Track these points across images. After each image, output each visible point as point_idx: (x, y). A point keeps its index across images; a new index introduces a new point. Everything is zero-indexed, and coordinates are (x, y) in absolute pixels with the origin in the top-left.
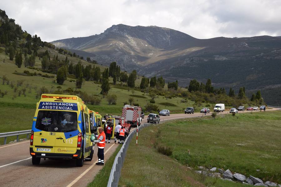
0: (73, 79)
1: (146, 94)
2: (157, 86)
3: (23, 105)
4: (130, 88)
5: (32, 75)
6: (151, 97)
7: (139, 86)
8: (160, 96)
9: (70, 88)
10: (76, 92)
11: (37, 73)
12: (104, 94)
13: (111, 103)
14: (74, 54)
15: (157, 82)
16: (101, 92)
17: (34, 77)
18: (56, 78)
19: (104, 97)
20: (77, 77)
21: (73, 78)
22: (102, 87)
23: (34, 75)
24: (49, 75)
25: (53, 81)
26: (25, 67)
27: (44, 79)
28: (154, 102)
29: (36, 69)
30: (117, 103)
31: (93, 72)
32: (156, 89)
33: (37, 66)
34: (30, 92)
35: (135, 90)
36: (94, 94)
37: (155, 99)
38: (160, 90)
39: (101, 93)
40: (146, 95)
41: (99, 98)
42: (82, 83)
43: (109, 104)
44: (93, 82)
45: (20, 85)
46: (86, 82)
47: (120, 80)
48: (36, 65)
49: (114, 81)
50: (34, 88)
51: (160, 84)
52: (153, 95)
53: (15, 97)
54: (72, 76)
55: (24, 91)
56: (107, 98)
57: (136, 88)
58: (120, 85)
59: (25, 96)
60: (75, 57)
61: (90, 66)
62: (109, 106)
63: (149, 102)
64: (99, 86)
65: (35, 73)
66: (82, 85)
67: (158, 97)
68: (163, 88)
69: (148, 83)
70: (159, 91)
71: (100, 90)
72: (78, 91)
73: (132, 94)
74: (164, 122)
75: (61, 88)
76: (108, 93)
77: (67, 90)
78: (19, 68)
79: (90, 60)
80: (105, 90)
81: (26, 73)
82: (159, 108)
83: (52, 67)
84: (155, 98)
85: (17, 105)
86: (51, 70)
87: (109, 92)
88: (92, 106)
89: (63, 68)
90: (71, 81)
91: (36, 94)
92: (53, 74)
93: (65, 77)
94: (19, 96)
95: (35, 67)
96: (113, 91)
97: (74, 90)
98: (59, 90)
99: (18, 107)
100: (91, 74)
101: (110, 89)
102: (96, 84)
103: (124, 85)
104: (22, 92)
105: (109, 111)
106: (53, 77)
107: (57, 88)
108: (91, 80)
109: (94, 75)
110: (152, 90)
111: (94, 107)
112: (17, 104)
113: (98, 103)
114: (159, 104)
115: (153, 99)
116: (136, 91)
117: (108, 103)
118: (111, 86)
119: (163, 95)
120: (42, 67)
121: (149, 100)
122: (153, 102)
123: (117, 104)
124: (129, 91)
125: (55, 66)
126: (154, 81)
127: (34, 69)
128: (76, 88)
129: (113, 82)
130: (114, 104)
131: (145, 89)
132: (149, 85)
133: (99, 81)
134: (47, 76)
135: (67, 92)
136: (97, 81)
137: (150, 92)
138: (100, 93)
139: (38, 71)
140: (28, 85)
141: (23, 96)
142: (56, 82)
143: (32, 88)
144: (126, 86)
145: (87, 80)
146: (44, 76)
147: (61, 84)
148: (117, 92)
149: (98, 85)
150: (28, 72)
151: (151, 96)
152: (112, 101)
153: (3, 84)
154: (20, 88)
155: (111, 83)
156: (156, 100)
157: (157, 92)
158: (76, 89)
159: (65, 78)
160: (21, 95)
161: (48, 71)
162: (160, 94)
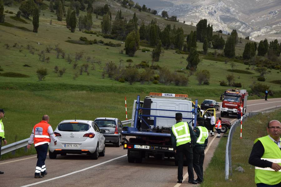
0: (146, 48)
1: (251, 67)
2: (268, 54)
3: (89, 87)
4: (229, 59)
5: (91, 43)
6: (260, 72)
7: (242, 56)
8: (273, 70)
9: (144, 62)
10: (154, 67)
11: (98, 41)
12: (192, 70)
13: (203, 83)
14: (144, 6)
15: (269, 48)
16: (187, 66)
17: (94, 46)
18: (124, 48)
19: (191, 74)
20: (152, 45)
21: (146, 46)
22: (188, 59)
23: (94, 43)
24: (114, 42)
25: (120, 51)
26: (80, 30)
27: (107, 48)
28: (263, 80)
29: (95, 33)
30: (210, 82)
31: (174, 35)
32: (267, 59)
33: (95, 28)
34: (93, 69)
35: (235, 61)
36: (177, 70)
37: (264, 75)
38: (274, 60)
39: (187, 68)
40: (252, 69)
41: (186, 76)
42: (161, 55)
43: (200, 84)
44: (175, 51)
45: (79, 59)
46: (165, 51)
47: (212, 46)
48: (93, 28)
49: (205, 48)
50: (97, 63)
51: (274, 50)
52: (262, 70)
53: (76, 76)
54: (144, 42)
55: (86, 66)
56: (196, 76)
57: (236, 58)
58: (213, 54)
59: (88, 74)
60: (145, 11)
61: (169, 26)
62: (199, 88)
63: (256, 79)
64: (183, 58)
65: (95, 40)
66: (160, 57)
67: (270, 72)
68: (279, 56)
69: (255, 50)
70: (271, 62)
71: (185, 63)
72: (156, 65)
73: (231, 68)
74: (277, 109)
75: (132, 62)
76: (196, 68)
77: (140, 64)
78: (72, 33)
79: (167, 16)
80: (193, 63)
81: (83, 40)
82: (270, 89)
83: (117, 31)
84: (265, 73)
85: (82, 88)
86: (115, 35)
87: (198, 66)
88: (177, 87)
89: (134, 33)
90: (144, 51)
91: (102, 70)
92: (119, 40)
93: (137, 45)
94: (81, 74)
95: (93, 30)
96: (204, 64)
97: (150, 64)
98: (129, 65)
99: (83, 90)
100: (171, 39)
101: (199, 62)
102: (179, 54)
103: (219, 55)
104: (84, 69)
105: (199, 94)
106: (119, 45)
107: (128, 61)
108: (172, 49)
109: (175, 41)
110: (261, 61)
111: (180, 89)
112: (81, 86)
113: (185, 82)
114: (271, 82)
115: (262, 74)
116: (236, 64)
117: (197, 82)
118: (201, 57)
119: (278, 69)
120: (103, 30)
121: (257, 77)
122: (261, 79)
123: (210, 85)
124: (226, 64)
125: (120, 29)
126: (264, 47)
127: (92, 33)
128: (152, 61)
129: (203, 50)
130: (207, 83)
131: (250, 60)
132: (257, 52)
133: (183, 49)
134: (111, 45)
135: (141, 67)
136: (180, 49)
137: (257, 63)
138: (185, 68)
139: (98, 36)
140: (89, 58)
141: (86, 73)
142: (124, 52)
143: (95, 63)
144: (222, 56)
145: (167, 49)
146: (107, 44)
147: (132, 56)
148: (209, 66)
149: (181, 55)
150: (86, 38)
151: (258, 70)
152: (204, 79)
153: (58, 58)
154: (80, 64)
155: (200, 52)
156: (266, 76)
157: (268, 64)
158: (153, 63)
159: (136, 48)
160: (82, 74)
161: (112, 36)
162: (273, 67)
